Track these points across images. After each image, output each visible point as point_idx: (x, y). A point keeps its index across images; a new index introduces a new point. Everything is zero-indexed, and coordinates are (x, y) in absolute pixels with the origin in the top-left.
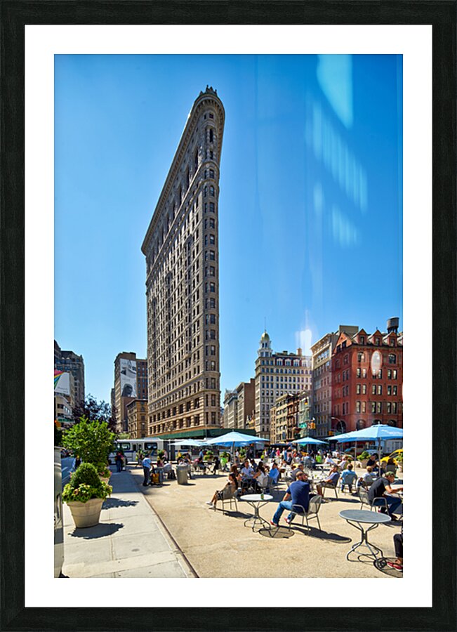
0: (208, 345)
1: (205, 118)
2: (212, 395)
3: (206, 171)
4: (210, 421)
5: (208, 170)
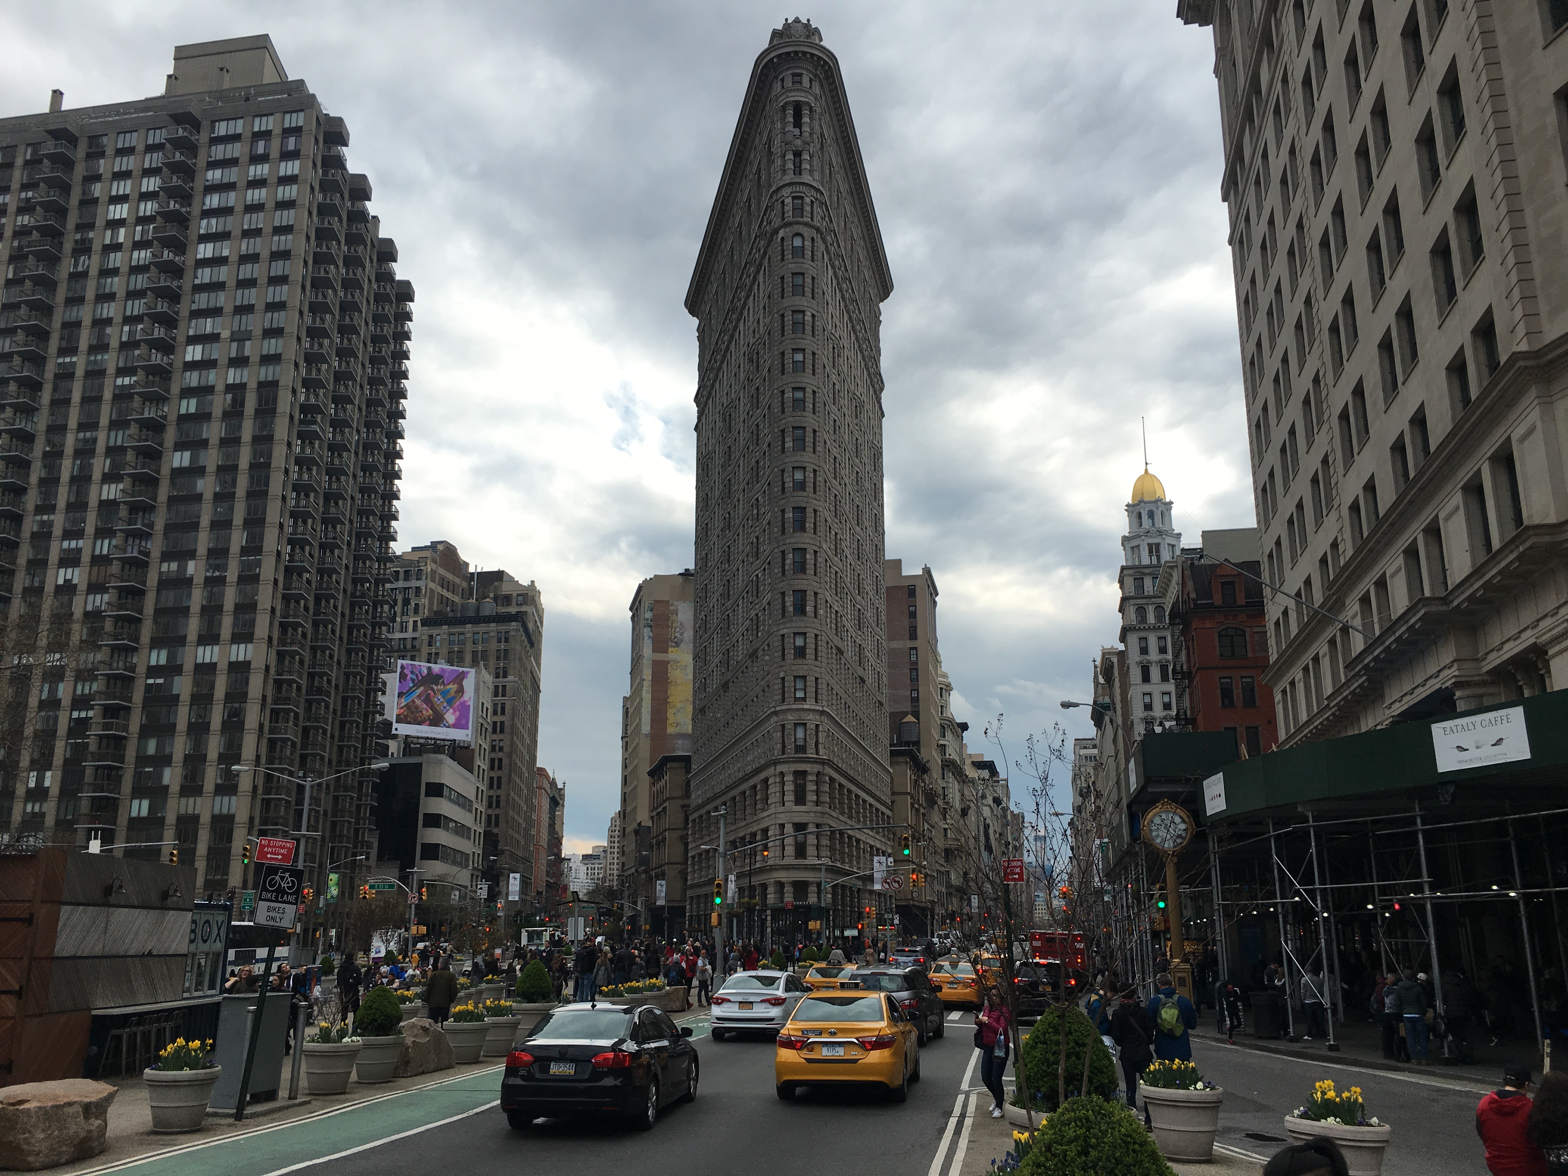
0: (785, 631)
1: (783, 87)
2: (796, 773)
3: (783, 202)
4: (790, 850)
5: (789, 201)
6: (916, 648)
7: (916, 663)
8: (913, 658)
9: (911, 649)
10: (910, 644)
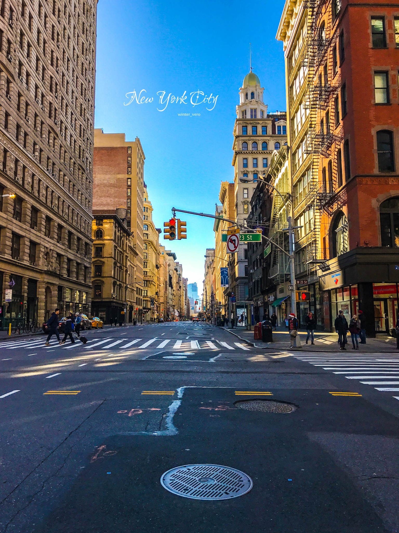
6: (130, 178)
7: (130, 186)
8: (129, 183)
9: (128, 178)
10: (127, 176)
